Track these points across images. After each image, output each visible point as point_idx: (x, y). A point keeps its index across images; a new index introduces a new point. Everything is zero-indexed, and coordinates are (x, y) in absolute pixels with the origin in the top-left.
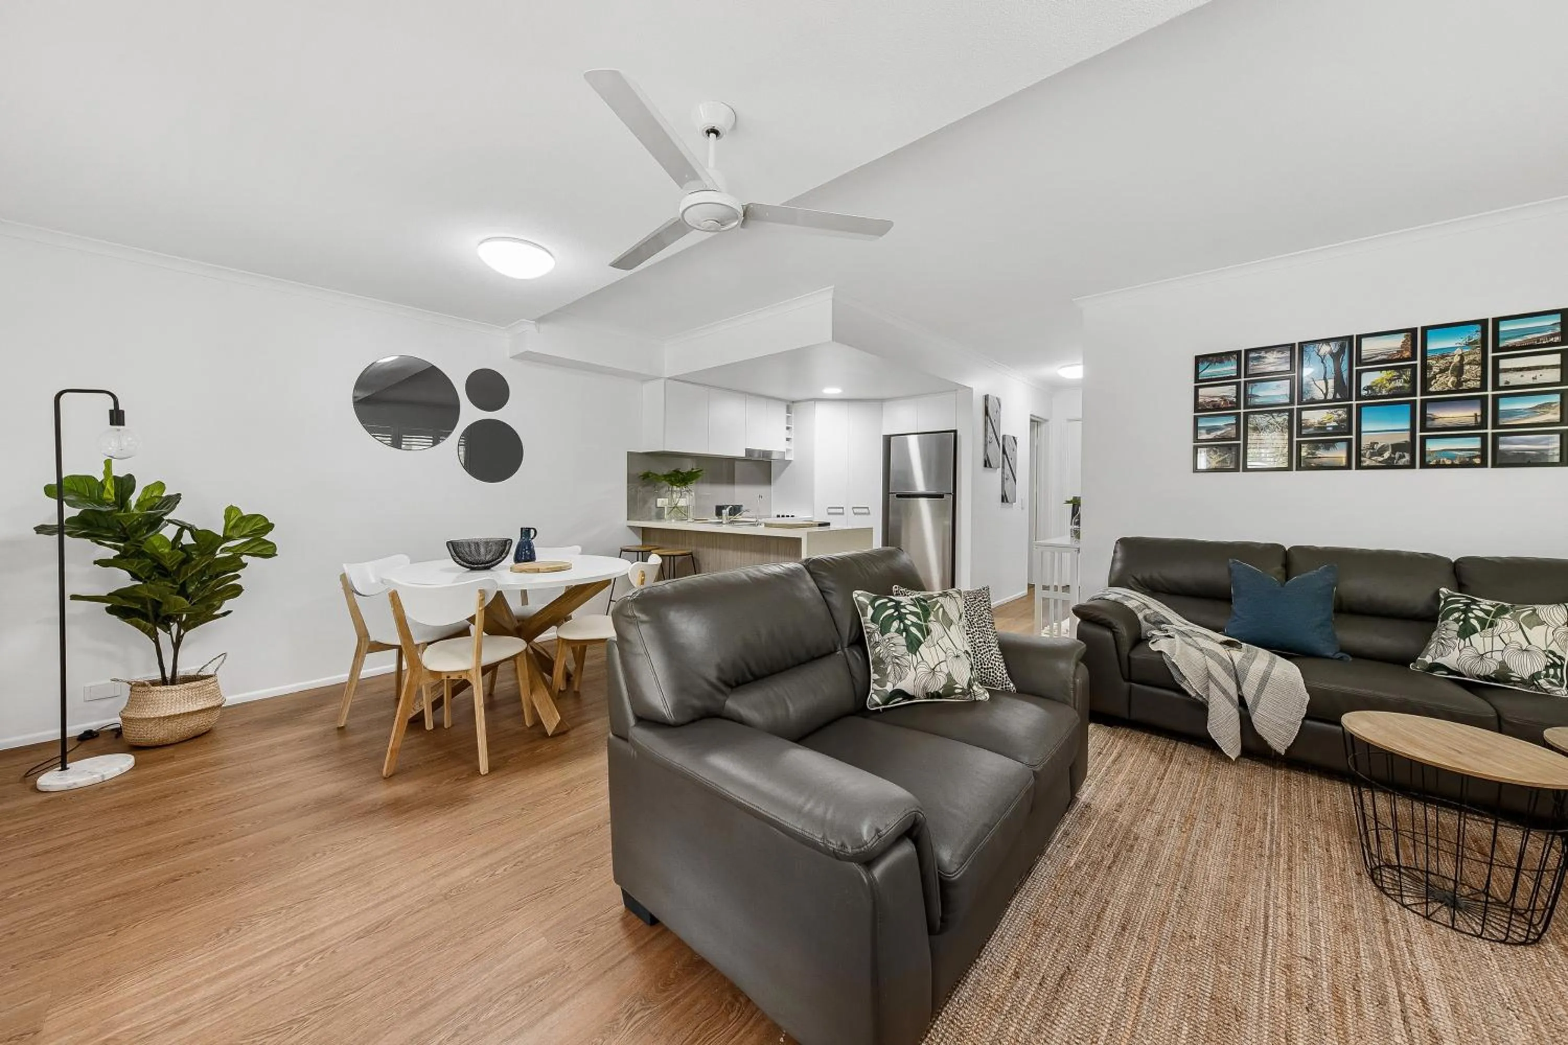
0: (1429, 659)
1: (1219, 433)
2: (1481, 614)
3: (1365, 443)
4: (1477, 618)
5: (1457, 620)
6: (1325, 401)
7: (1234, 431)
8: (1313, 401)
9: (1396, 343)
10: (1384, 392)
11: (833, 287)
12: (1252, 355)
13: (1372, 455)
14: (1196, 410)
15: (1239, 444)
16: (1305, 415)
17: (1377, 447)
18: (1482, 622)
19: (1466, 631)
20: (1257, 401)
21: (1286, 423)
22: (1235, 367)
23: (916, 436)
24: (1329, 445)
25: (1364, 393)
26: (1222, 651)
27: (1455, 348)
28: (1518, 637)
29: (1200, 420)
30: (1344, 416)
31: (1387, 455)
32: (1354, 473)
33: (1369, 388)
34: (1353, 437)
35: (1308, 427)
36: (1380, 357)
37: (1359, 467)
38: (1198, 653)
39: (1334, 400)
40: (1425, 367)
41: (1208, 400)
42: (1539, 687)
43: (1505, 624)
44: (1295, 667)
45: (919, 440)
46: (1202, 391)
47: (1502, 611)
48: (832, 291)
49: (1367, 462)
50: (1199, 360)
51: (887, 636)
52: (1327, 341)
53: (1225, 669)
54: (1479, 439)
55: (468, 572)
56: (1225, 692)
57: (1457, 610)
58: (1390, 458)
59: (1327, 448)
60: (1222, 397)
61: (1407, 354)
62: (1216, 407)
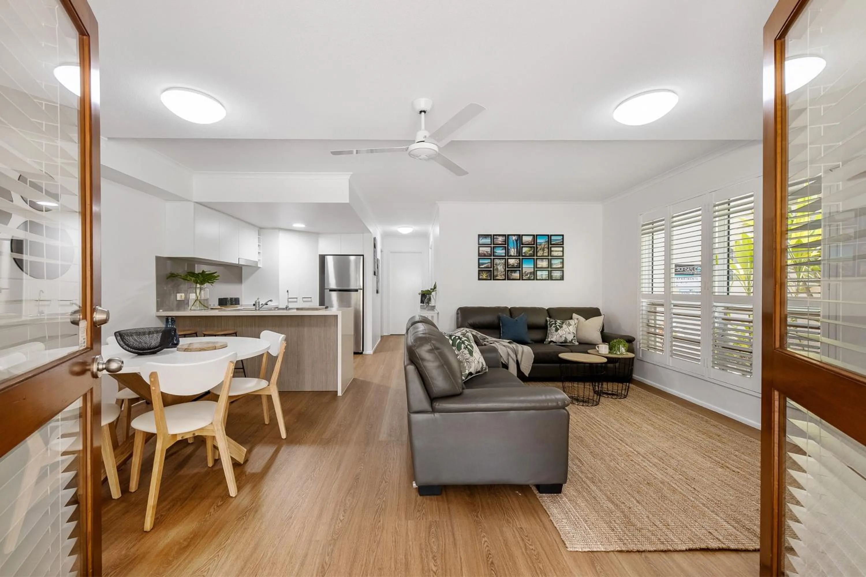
0: (549, 340)
1: (486, 265)
2: (559, 324)
3: (524, 271)
4: (558, 325)
5: (554, 327)
6: (514, 256)
7: (490, 265)
8: (511, 256)
9: (530, 239)
10: (528, 255)
11: (351, 173)
12: (495, 237)
13: (525, 275)
14: (479, 256)
15: (491, 270)
16: (509, 260)
17: (527, 273)
18: (560, 326)
19: (557, 330)
20: (497, 254)
21: (504, 263)
22: (490, 241)
23: (331, 257)
24: (515, 271)
25: (523, 254)
26: (508, 344)
27: (542, 243)
28: (567, 329)
29: (480, 260)
30: (519, 262)
31: (529, 275)
32: (521, 281)
33: (524, 253)
34: (521, 269)
35: (510, 265)
36: (527, 243)
37: (522, 280)
38: (504, 347)
39: (516, 256)
40: (537, 248)
41: (483, 252)
42: (573, 343)
43: (564, 326)
44: (529, 347)
45: (334, 259)
46: (481, 248)
47: (563, 323)
48: (350, 175)
49: (524, 278)
50: (479, 236)
51: (461, 351)
52: (514, 235)
53: (513, 351)
54: (547, 272)
55: (136, 356)
56: (513, 359)
57: (553, 324)
58: (529, 277)
59: (514, 273)
60: (486, 252)
61: (533, 243)
62: (485, 255)
